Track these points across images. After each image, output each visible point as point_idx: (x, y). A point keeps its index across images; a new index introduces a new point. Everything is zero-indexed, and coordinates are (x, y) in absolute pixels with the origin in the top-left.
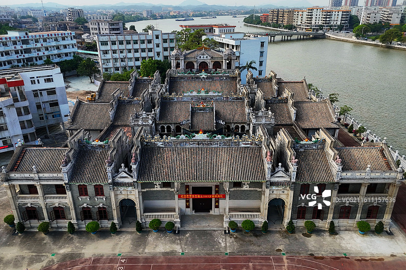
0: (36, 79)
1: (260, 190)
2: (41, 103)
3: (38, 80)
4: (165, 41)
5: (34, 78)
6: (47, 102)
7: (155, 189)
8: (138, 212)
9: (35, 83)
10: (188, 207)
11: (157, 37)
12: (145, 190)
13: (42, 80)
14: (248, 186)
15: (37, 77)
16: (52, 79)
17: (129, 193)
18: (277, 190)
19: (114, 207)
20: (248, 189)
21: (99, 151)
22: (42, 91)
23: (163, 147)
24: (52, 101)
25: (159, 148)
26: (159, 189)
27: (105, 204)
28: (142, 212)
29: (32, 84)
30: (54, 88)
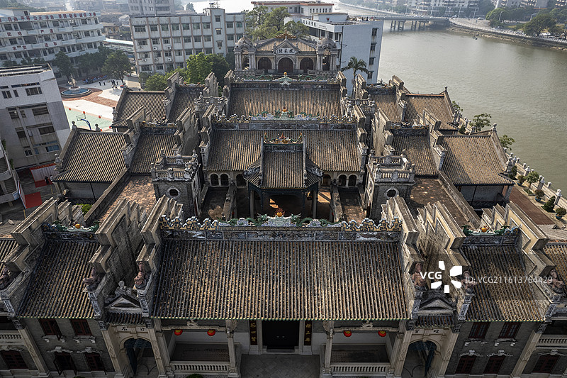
0: (11, 91)
1: (394, 330)
2: (25, 129)
3: (15, 92)
4: (229, 25)
5: (7, 87)
6: (35, 126)
7: (189, 327)
8: (159, 363)
9: (10, 97)
10: (253, 343)
11: (218, 19)
12: (169, 328)
13: (21, 91)
15: (13, 86)
16: (39, 88)
17: (140, 331)
19: (112, 353)
21: (83, 244)
22: (25, 110)
23: (203, 240)
24: (44, 125)
25: (197, 241)
26: (196, 327)
27: (96, 347)
28: (167, 361)
29: (5, 97)
30: (45, 105)
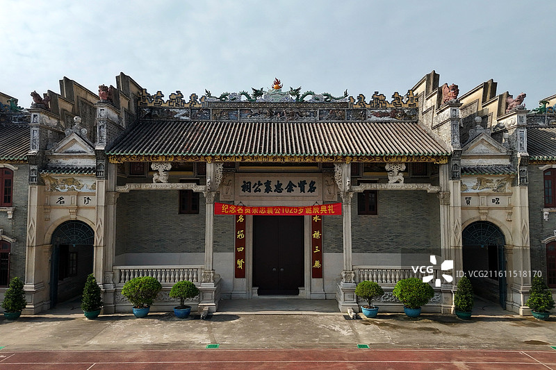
1: (435, 189)
7: (153, 186)
8: (98, 256)
10: (240, 273)
12: (125, 189)
14: (401, 176)
17: (82, 203)
18: (478, 194)
19: (31, 236)
20: (402, 186)
26: (163, 185)
27: (9, 231)
28: (110, 262)
